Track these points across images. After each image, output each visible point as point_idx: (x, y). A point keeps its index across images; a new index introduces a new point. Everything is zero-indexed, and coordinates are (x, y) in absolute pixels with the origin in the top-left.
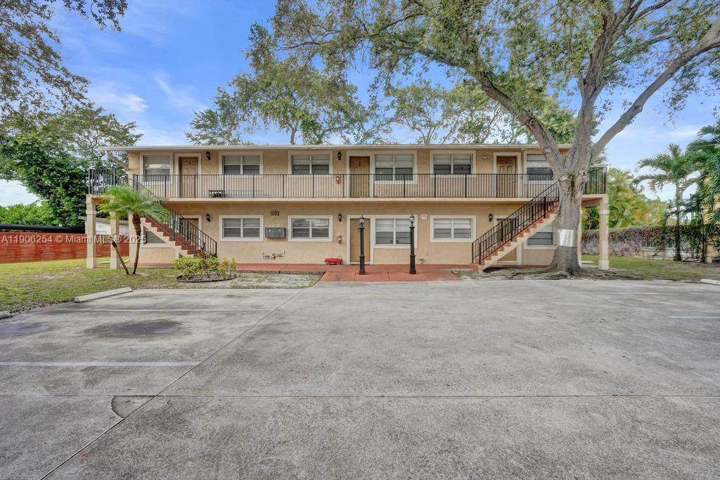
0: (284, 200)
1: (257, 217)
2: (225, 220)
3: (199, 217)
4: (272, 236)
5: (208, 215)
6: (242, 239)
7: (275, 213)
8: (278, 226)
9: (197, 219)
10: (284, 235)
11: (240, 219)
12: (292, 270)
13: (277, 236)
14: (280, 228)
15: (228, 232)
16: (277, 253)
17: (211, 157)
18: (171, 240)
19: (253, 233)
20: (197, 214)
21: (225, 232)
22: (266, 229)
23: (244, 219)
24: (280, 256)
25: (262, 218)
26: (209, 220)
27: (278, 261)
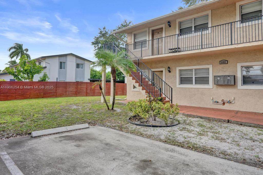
0: (233, 47)
1: (207, 66)
2: (180, 71)
3: (163, 69)
4: (221, 83)
5: (169, 68)
6: (194, 86)
7: (224, 62)
8: (227, 74)
9: (162, 71)
10: (233, 83)
11: (192, 69)
12: (243, 121)
13: (226, 83)
14: (229, 76)
15: (183, 80)
16: (226, 99)
17: (171, 25)
18: (139, 86)
19: (203, 80)
20: (162, 67)
21: (181, 81)
22: (215, 77)
23: (195, 70)
24: (230, 102)
25: (210, 67)
26: (170, 72)
27: (227, 107)
